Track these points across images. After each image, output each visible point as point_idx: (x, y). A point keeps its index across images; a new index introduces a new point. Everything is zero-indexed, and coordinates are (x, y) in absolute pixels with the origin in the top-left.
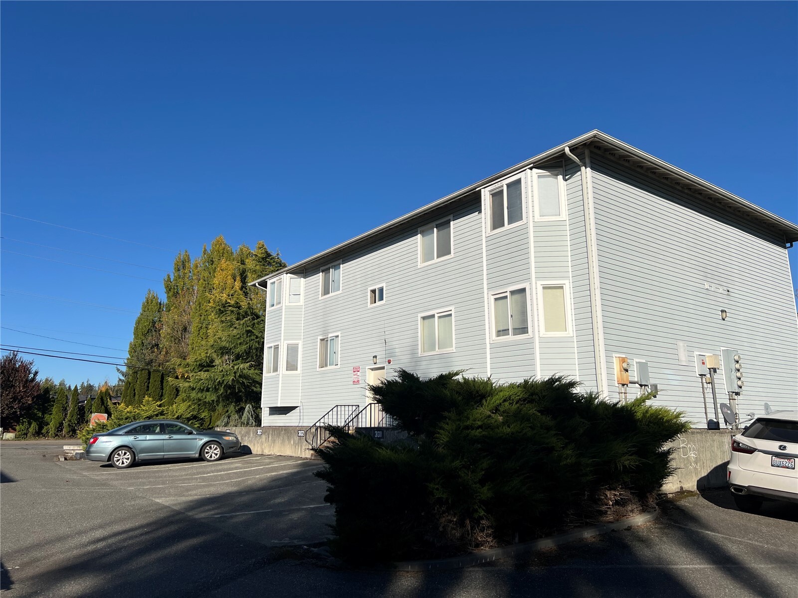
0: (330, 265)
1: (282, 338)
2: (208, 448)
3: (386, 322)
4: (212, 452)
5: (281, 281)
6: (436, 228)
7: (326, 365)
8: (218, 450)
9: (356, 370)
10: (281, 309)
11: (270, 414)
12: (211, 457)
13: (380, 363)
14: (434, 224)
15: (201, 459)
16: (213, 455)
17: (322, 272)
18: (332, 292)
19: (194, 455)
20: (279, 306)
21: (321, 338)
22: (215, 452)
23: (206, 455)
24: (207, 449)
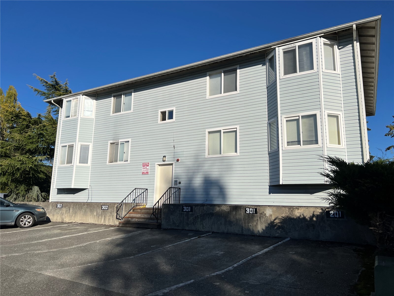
0: (122, 92)
1: (77, 140)
2: (23, 217)
3: (175, 134)
4: (26, 221)
5: (78, 100)
6: (224, 73)
7: (116, 161)
8: (31, 219)
9: (145, 165)
10: (77, 119)
11: (58, 194)
12: (25, 224)
13: (168, 161)
14: (222, 70)
15: (16, 226)
16: (27, 223)
17: (114, 97)
18: (122, 111)
19: (10, 223)
20: (75, 117)
21: (112, 142)
22: (29, 220)
23: (21, 223)
24: (22, 219)
